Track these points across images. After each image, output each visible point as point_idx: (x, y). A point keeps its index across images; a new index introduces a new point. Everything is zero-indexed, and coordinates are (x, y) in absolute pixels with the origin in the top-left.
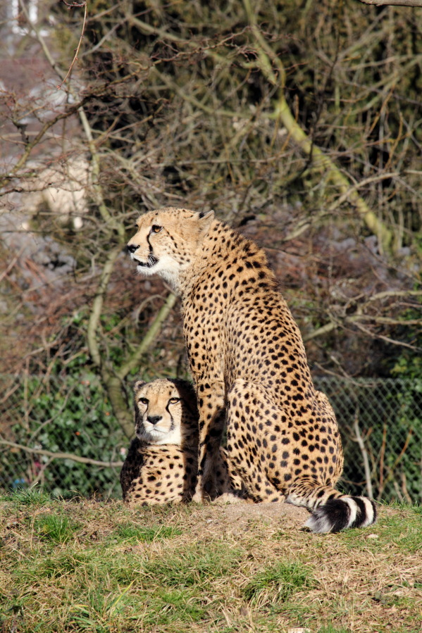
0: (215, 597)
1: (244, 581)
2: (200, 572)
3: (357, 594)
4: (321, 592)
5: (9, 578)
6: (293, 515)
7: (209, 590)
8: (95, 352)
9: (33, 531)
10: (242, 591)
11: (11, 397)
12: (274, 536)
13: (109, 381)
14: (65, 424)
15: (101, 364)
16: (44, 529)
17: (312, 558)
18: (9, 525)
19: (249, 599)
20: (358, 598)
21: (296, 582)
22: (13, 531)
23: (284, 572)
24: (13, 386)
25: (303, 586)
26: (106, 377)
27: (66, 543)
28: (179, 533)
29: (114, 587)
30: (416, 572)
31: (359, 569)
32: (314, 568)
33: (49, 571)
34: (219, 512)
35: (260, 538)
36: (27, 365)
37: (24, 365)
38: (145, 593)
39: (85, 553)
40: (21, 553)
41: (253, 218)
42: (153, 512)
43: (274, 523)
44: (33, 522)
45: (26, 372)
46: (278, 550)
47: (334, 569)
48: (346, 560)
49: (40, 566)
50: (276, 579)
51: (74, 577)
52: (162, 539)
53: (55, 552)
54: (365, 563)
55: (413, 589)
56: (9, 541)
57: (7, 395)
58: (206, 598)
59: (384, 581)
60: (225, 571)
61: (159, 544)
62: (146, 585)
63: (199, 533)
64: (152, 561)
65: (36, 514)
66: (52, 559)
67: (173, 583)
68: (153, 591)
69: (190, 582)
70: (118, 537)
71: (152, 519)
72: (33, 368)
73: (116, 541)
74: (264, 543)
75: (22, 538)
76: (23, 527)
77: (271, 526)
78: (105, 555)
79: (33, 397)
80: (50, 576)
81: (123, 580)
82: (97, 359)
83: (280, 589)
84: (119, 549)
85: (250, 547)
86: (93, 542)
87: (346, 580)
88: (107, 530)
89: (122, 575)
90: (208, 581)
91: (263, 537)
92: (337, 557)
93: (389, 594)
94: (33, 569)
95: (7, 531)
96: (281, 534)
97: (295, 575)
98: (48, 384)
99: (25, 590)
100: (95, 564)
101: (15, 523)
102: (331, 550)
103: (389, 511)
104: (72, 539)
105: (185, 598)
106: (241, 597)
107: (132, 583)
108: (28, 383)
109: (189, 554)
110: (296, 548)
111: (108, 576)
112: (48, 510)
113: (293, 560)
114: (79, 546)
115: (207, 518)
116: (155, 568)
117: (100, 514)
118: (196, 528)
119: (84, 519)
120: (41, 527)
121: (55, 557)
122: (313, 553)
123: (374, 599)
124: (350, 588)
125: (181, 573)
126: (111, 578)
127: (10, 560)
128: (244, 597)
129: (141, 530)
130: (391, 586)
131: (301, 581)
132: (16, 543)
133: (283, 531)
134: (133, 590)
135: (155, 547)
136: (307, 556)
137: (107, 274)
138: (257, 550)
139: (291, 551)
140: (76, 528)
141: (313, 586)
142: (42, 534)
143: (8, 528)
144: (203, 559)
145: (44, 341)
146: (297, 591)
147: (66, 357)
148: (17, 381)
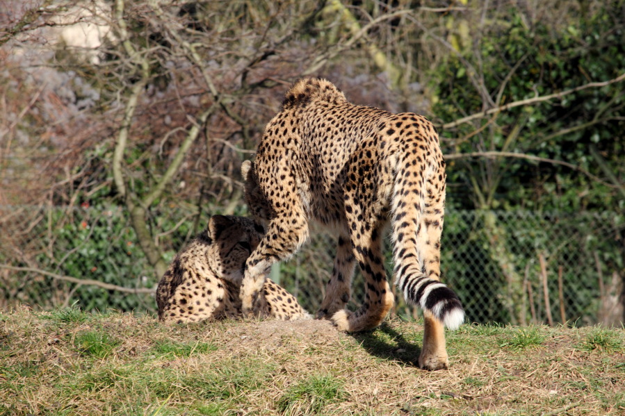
0: (249, 409)
1: (278, 394)
2: (235, 385)
3: (387, 405)
4: (352, 404)
5: (51, 392)
6: (324, 332)
7: (245, 403)
8: (120, 183)
9: (73, 347)
10: (276, 403)
11: (35, 227)
12: (306, 351)
13: (133, 210)
14: (88, 252)
15: (126, 194)
16: (85, 345)
17: (343, 372)
18: (50, 341)
19: (283, 411)
20: (388, 409)
21: (328, 395)
22: (54, 347)
23: (317, 384)
24: (37, 217)
25: (335, 398)
26: (131, 206)
27: (105, 359)
28: (215, 349)
29: (153, 400)
30: (442, 384)
31: (388, 382)
32: (345, 381)
33: (90, 384)
34: (253, 329)
35: (292, 353)
36: (51, 196)
37: (48, 197)
38: (183, 406)
39: (125, 368)
40: (62, 368)
41: (273, 53)
42: (189, 329)
43: (307, 339)
44: (73, 338)
45: (50, 203)
46: (310, 364)
47: (364, 382)
48: (376, 374)
49: (81, 381)
50: (308, 391)
51: (115, 391)
52: (199, 354)
53: (95, 368)
54: (394, 376)
55: (439, 401)
56: (50, 357)
57: (32, 225)
58: (242, 410)
59: (411, 393)
60: (259, 384)
61: (196, 360)
62: (183, 398)
63: (234, 349)
64: (189, 375)
65: (76, 331)
66: (92, 373)
67: (210, 396)
68: (190, 404)
69: (226, 395)
70: (156, 353)
71: (188, 335)
72: (57, 200)
73: (153, 356)
74: (297, 358)
75: (63, 354)
76: (64, 343)
77: (303, 341)
78: (144, 369)
79: (57, 228)
80: (90, 390)
81: (161, 393)
82: (122, 189)
83: (313, 401)
84: (157, 363)
85: (283, 362)
86: (132, 358)
87: (375, 392)
88: (145, 346)
89: (161, 389)
90: (243, 393)
91: (295, 352)
92: (367, 370)
93: (417, 405)
94: (74, 383)
95: (48, 347)
96: (313, 349)
97: (327, 387)
98: (72, 215)
99: (67, 403)
100: (133, 378)
101: (56, 339)
102: (361, 364)
103: (416, 327)
104: (112, 354)
105: (222, 410)
106: (275, 409)
107: (170, 396)
108: (52, 214)
109: (224, 368)
110: (327, 362)
111: (147, 390)
112: (88, 327)
113: (325, 374)
114: (118, 361)
115: (241, 334)
116: (192, 382)
117: (138, 331)
118: (230, 344)
119: (123, 336)
120: (81, 343)
121: (95, 372)
122: (344, 367)
123: (402, 410)
124: (380, 400)
125: (218, 386)
126: (150, 391)
127: (51, 375)
128: (278, 409)
129: (178, 346)
130: (418, 398)
131: (333, 393)
132: (57, 358)
133: (315, 346)
134: (171, 403)
135: (191, 362)
136: (338, 370)
137: (131, 107)
138: (290, 364)
139: (323, 365)
140: (116, 344)
141: (344, 397)
142: (82, 350)
143: (49, 344)
144: (238, 373)
145: (68, 174)
146: (329, 403)
147: (89, 189)
148: (42, 212)
